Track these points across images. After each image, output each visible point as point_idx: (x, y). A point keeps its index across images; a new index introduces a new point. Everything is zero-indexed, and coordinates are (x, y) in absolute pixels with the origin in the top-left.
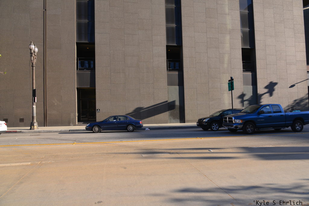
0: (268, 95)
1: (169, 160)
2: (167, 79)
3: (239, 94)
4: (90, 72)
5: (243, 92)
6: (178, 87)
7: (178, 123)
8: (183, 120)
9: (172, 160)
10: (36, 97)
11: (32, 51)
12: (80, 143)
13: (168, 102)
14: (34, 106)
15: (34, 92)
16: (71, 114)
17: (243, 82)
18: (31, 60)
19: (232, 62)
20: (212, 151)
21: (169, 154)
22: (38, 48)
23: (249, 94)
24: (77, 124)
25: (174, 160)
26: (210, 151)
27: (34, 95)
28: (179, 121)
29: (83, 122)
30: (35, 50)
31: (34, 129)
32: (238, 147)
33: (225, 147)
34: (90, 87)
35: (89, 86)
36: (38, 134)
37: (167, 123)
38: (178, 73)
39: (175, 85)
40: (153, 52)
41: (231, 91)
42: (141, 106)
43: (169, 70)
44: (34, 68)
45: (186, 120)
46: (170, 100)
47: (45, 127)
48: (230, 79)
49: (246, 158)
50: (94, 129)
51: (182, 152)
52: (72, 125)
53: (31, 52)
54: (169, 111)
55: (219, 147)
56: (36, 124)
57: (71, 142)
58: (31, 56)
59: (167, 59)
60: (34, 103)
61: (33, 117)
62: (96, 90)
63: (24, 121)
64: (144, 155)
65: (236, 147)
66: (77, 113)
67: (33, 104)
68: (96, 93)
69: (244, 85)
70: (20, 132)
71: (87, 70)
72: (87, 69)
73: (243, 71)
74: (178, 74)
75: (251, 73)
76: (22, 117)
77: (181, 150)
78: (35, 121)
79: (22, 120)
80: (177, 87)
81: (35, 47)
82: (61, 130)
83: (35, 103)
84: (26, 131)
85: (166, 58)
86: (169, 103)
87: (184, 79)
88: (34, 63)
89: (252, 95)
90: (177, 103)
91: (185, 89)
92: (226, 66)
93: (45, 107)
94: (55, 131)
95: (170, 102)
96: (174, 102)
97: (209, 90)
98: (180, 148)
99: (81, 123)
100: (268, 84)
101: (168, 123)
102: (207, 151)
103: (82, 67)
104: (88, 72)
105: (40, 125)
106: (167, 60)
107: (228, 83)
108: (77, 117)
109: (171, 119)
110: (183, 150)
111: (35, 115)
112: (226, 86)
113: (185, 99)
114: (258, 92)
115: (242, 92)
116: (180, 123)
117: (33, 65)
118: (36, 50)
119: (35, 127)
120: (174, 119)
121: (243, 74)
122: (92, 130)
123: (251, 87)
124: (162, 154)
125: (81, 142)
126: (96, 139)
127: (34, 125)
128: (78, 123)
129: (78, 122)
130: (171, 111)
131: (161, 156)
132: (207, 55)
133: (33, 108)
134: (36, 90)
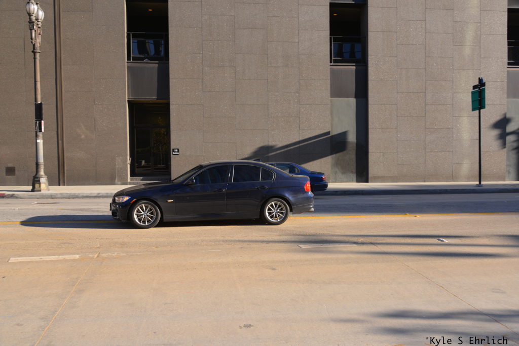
1: (359, 256)
2: (329, 81)
3: (497, 118)
4: (157, 65)
5: (505, 114)
6: (355, 99)
7: (352, 181)
8: (362, 174)
9: (366, 256)
10: (43, 121)
11: (33, 18)
13: (331, 135)
14: (38, 141)
15: (39, 109)
16: (117, 158)
17: (506, 91)
18: (32, 39)
19: (482, 42)
20: (446, 241)
21: (355, 245)
22: (44, 9)
24: (129, 181)
25: (370, 256)
26: (442, 241)
27: (39, 115)
28: (355, 178)
29: (141, 178)
30: (38, 14)
31: (40, 191)
32: (501, 234)
33: (473, 235)
34: (157, 99)
35: (155, 98)
36: (50, 201)
38: (354, 67)
39: (347, 97)
40: (298, 19)
41: (478, 111)
42: (271, 143)
43: (335, 61)
44: (38, 55)
45: (370, 175)
46: (336, 131)
47: (61, 187)
48: (477, 83)
51: (381, 242)
52: (119, 183)
53: (30, 19)
54: (334, 155)
55: (460, 234)
56: (43, 180)
58: (31, 29)
59: (331, 35)
60: (38, 133)
61: (37, 164)
62: (172, 107)
63: (16, 172)
64: (303, 246)
65: (496, 234)
66: (128, 157)
67: (37, 136)
68: (171, 113)
69: (508, 97)
70: (12, 196)
71: (151, 61)
72: (151, 59)
73: (509, 64)
74: (356, 70)
76: (10, 165)
77: (378, 238)
78: (42, 172)
79: (10, 171)
80: (353, 101)
81: (38, 9)
82: (99, 193)
83: (40, 134)
84: (24, 194)
85: (328, 32)
86: (332, 136)
87: (369, 81)
88: (38, 45)
90: (352, 138)
91: (369, 106)
92: (467, 51)
93: (60, 142)
94: (85, 195)
95: (335, 135)
96: (344, 134)
97: (427, 108)
98: (375, 234)
102: (435, 241)
103: (140, 53)
104: (154, 66)
105: (51, 183)
106: (331, 38)
107: (473, 93)
108: (129, 166)
109: (336, 173)
110: (383, 238)
111: (41, 160)
112: (467, 99)
113: (369, 127)
115: (503, 112)
116: (358, 181)
117: (34, 49)
118: (41, 14)
119: (43, 186)
120: (343, 173)
121: (508, 72)
124: (341, 245)
127: (39, 181)
128: (131, 179)
129: (131, 176)
130: (338, 155)
131: (340, 249)
132: (424, 26)
133: (37, 144)
134: (43, 106)
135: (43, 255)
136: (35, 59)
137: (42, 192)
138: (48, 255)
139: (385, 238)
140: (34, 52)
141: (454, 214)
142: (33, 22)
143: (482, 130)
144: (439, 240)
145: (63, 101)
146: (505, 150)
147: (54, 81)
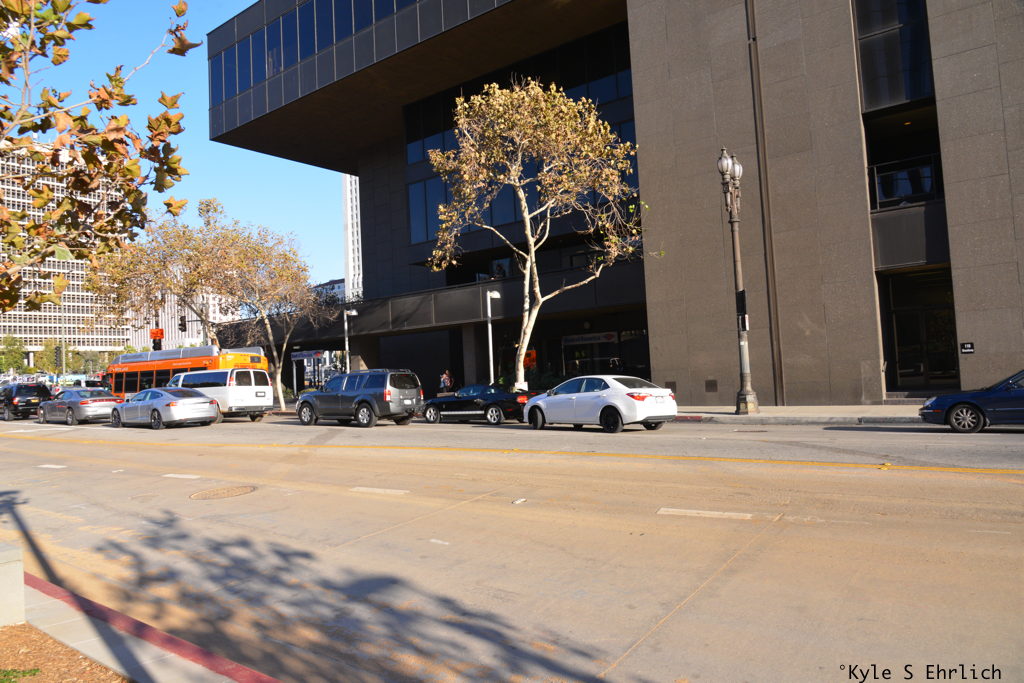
4: (923, 208)
10: (747, 316)
11: (728, 177)
12: (906, 464)
14: (742, 343)
15: (741, 297)
16: (862, 363)
18: (727, 205)
22: (741, 162)
24: (884, 398)
27: (741, 309)
29: (906, 393)
30: (734, 171)
31: (747, 413)
34: (927, 263)
35: (922, 262)
36: (759, 427)
44: (736, 226)
47: (780, 407)
50: (957, 420)
52: (868, 402)
53: (723, 179)
56: (751, 398)
57: (873, 460)
58: (726, 192)
60: (742, 333)
61: (742, 376)
62: (954, 273)
63: (719, 387)
66: (882, 361)
67: (740, 337)
68: (954, 283)
70: (710, 420)
71: (912, 203)
72: (910, 200)
76: (711, 378)
78: (749, 387)
79: (711, 386)
81: (733, 164)
82: (831, 418)
83: (745, 334)
84: (727, 417)
88: (735, 212)
93: (775, 343)
94: (810, 420)
99: (901, 396)
103: (891, 195)
104: (918, 210)
105: (763, 401)
108: (883, 375)
111: (747, 370)
117: (731, 218)
118: (739, 170)
119: (751, 406)
122: (947, 421)
125: (913, 463)
126: (972, 454)
127: (745, 399)
128: (888, 396)
129: (888, 390)
133: (740, 347)
134: (746, 295)
135: (704, 509)
136: (733, 231)
137: (750, 415)
138: (711, 509)
140: (731, 223)
142: (727, 183)
145: (777, 284)
147: (763, 257)
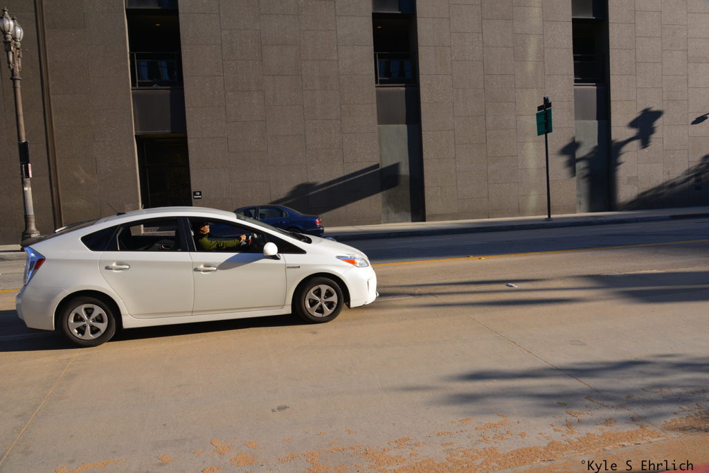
0: (636, 143)
1: (416, 310)
2: (375, 105)
3: (565, 142)
4: (169, 91)
5: (574, 138)
6: (406, 126)
7: (407, 221)
8: (419, 213)
9: (424, 310)
10: (29, 165)
11: (10, 37)
13: (380, 168)
14: (26, 189)
15: (23, 149)
16: (126, 206)
17: (573, 112)
18: (9, 63)
19: (546, 56)
20: (516, 286)
21: (412, 297)
22: (22, 26)
23: (589, 142)
24: (142, 232)
25: (429, 309)
26: (511, 286)
27: (24, 157)
28: (410, 218)
30: (15, 32)
32: (577, 274)
33: (546, 277)
34: (172, 133)
35: (168, 131)
37: (378, 222)
38: (404, 89)
39: (397, 123)
40: (336, 33)
41: (544, 136)
42: (311, 180)
43: (382, 82)
44: (18, 83)
45: (427, 213)
46: (387, 163)
48: (542, 103)
49: (601, 299)
51: (441, 291)
53: (5, 38)
54: (385, 192)
55: (531, 278)
58: (8, 50)
59: (376, 49)
60: (25, 179)
61: (26, 218)
62: (190, 142)
65: (570, 275)
66: (140, 204)
67: (23, 184)
68: (189, 149)
69: (576, 119)
71: (161, 86)
72: (162, 83)
73: (576, 81)
74: (406, 90)
75: (595, 87)
77: (438, 287)
78: (33, 227)
80: (403, 128)
81: (15, 27)
83: (28, 181)
84: (12, 255)
85: (372, 48)
86: (382, 169)
87: (422, 104)
88: (17, 71)
89: (597, 144)
90: (405, 170)
91: (423, 133)
92: (530, 67)
93: (54, 189)
95: (385, 168)
96: (396, 167)
97: (488, 134)
98: (434, 282)
100: (638, 115)
101: (381, 223)
102: (503, 287)
104: (165, 92)
106: (375, 55)
107: (537, 115)
109: (388, 213)
110: (443, 287)
111: (31, 212)
112: (531, 122)
113: (424, 157)
114: (613, 138)
115: (571, 136)
116: (413, 221)
118: (19, 32)
120: (396, 212)
121: (575, 90)
123: (594, 124)
124: (396, 298)
130: (389, 190)
132: (481, 39)
133: (24, 193)
134: (29, 145)
136: (15, 88)
139: (446, 287)
140: (14, 80)
141: (522, 254)
142: (10, 42)
143: (549, 156)
144: (507, 285)
145: (55, 139)
146: (575, 178)
147: (42, 115)
